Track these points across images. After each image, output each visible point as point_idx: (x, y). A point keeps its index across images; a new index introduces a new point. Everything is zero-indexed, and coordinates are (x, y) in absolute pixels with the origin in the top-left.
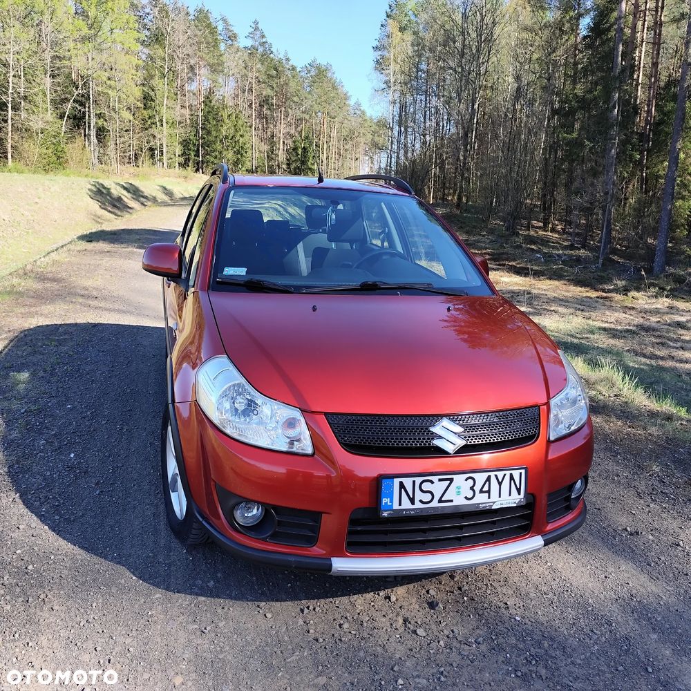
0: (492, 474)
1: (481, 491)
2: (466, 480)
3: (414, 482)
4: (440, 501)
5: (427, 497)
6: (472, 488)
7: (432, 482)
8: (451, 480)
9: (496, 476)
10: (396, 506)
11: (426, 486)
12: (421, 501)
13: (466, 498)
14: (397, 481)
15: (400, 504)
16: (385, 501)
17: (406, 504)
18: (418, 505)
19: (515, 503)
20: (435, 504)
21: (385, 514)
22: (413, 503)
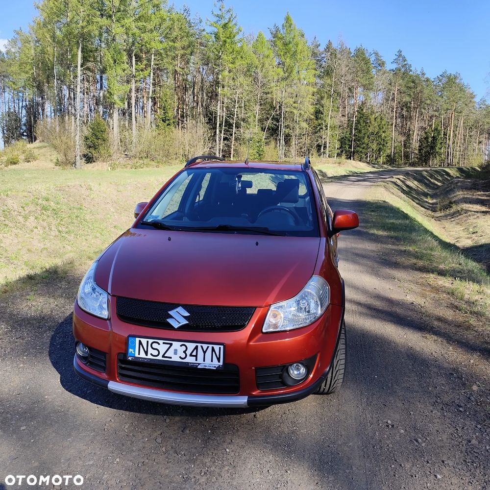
0: (199, 345)
1: (191, 355)
2: (181, 346)
3: (148, 342)
4: (163, 356)
5: (156, 353)
6: (185, 352)
7: (159, 344)
8: (171, 344)
9: (202, 346)
10: (137, 355)
11: (155, 345)
12: (151, 354)
13: (180, 357)
14: (137, 340)
15: (139, 354)
16: (130, 350)
17: (143, 355)
18: (149, 356)
19: (215, 367)
20: (160, 358)
21: (130, 358)
22: (147, 355)
